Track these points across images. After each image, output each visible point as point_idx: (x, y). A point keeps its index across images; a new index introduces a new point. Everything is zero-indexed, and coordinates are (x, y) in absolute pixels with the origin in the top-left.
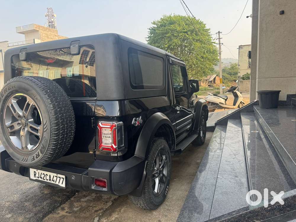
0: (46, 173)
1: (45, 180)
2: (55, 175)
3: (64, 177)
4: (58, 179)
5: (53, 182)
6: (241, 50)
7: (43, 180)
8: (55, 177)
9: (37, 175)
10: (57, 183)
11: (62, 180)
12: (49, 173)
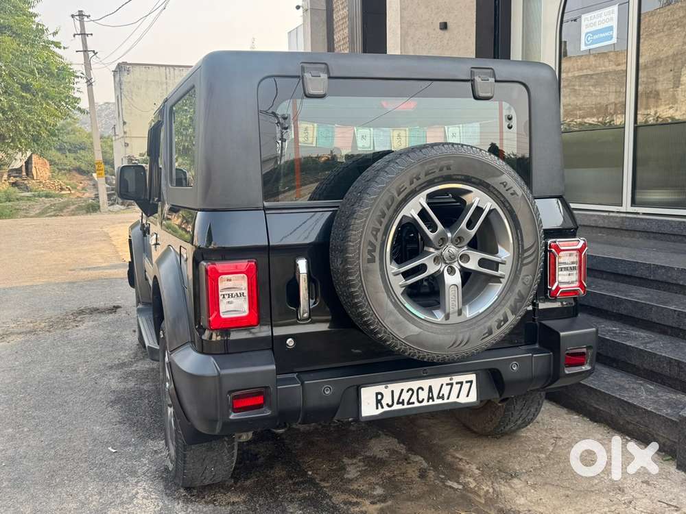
0: (415, 385)
1: (413, 403)
2: (446, 380)
3: (473, 377)
4: (456, 388)
5: (440, 401)
6: (126, 78)
7: (406, 406)
8: (444, 385)
9: (387, 400)
10: (453, 399)
11: (466, 386)
12: (425, 384)
